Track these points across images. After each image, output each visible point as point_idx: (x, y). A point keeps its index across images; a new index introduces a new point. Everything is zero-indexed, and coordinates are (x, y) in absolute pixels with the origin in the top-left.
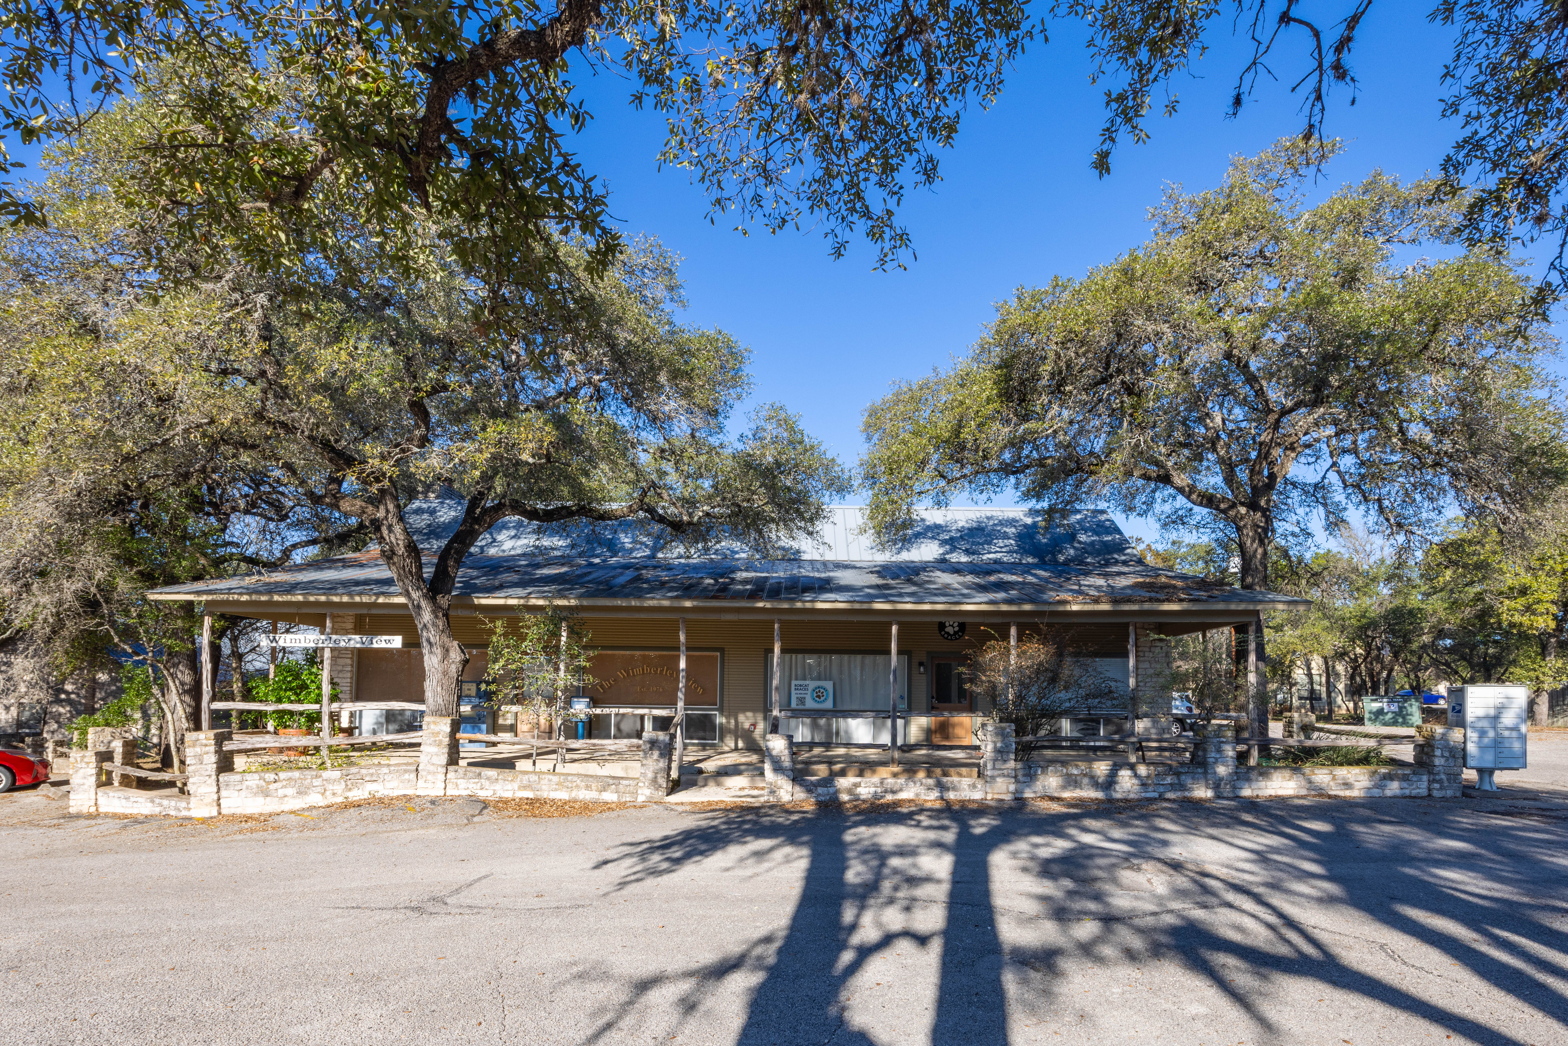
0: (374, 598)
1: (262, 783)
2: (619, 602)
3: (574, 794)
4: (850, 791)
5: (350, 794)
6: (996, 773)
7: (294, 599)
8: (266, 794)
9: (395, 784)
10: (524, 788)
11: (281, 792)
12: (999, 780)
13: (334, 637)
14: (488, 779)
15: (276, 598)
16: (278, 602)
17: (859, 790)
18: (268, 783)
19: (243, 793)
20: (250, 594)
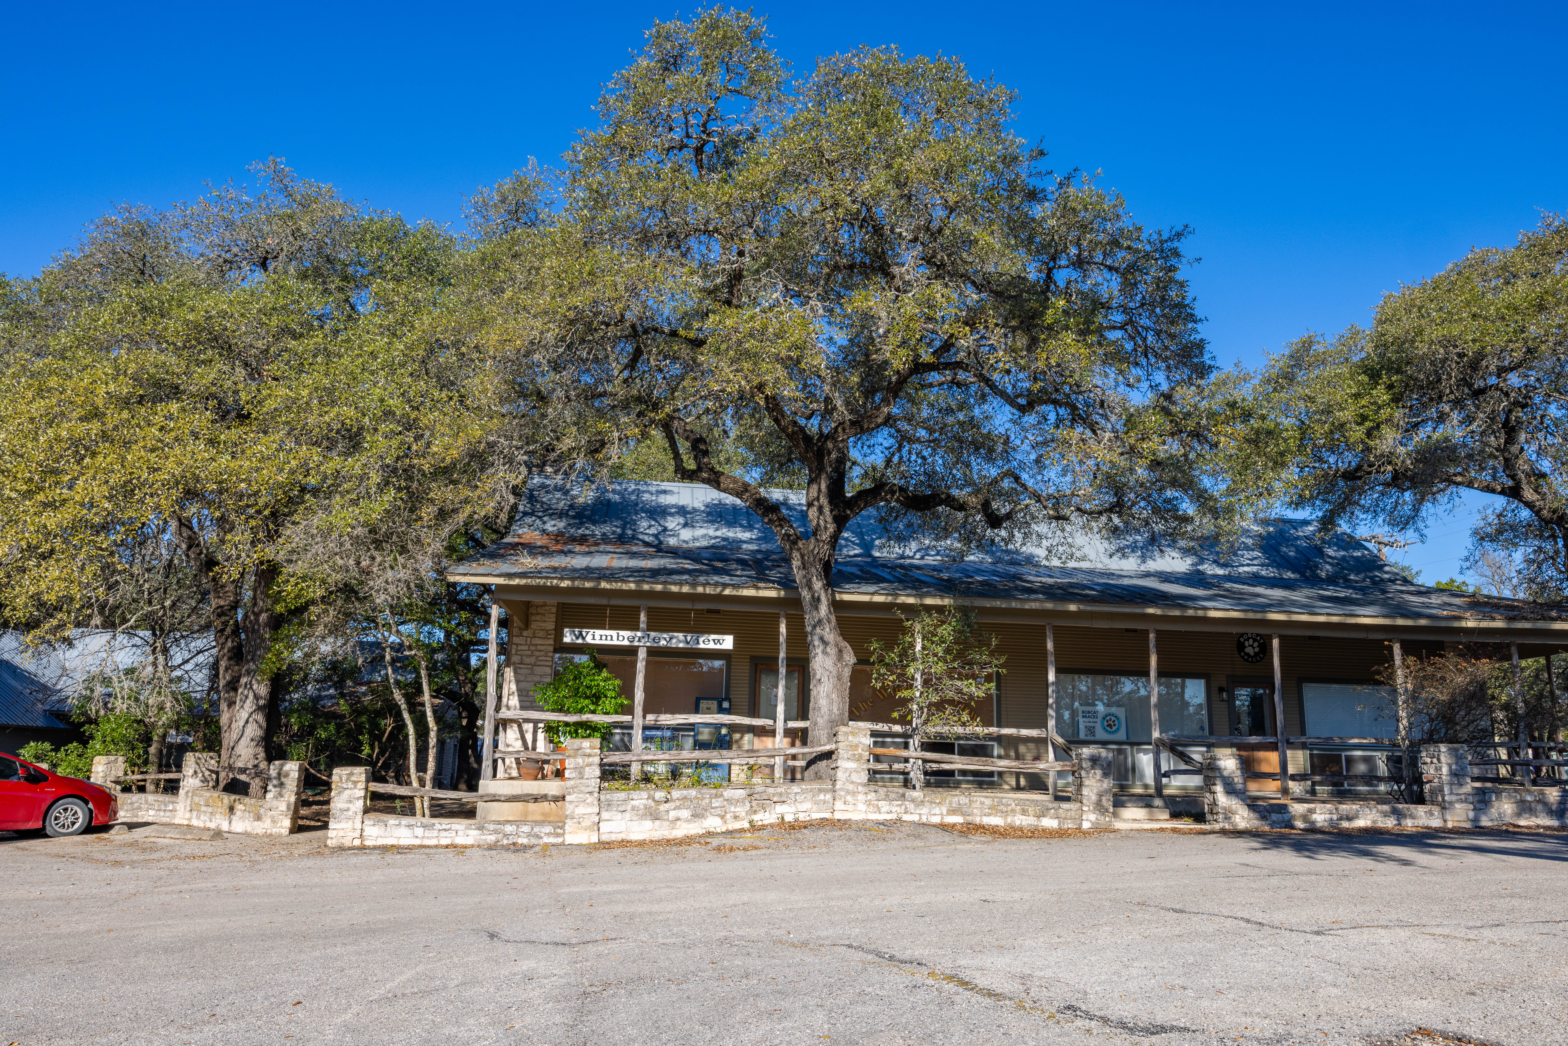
0: (719, 590)
1: (651, 802)
2: (998, 603)
3: (1009, 820)
4: (1305, 818)
5: (756, 818)
6: (1454, 798)
7: (625, 587)
8: (655, 816)
9: (807, 805)
10: (952, 812)
11: (673, 814)
12: (1457, 806)
13: (653, 634)
14: (913, 801)
15: (604, 585)
16: (605, 590)
17: (1314, 816)
18: (658, 802)
19: (627, 815)
20: (572, 579)
